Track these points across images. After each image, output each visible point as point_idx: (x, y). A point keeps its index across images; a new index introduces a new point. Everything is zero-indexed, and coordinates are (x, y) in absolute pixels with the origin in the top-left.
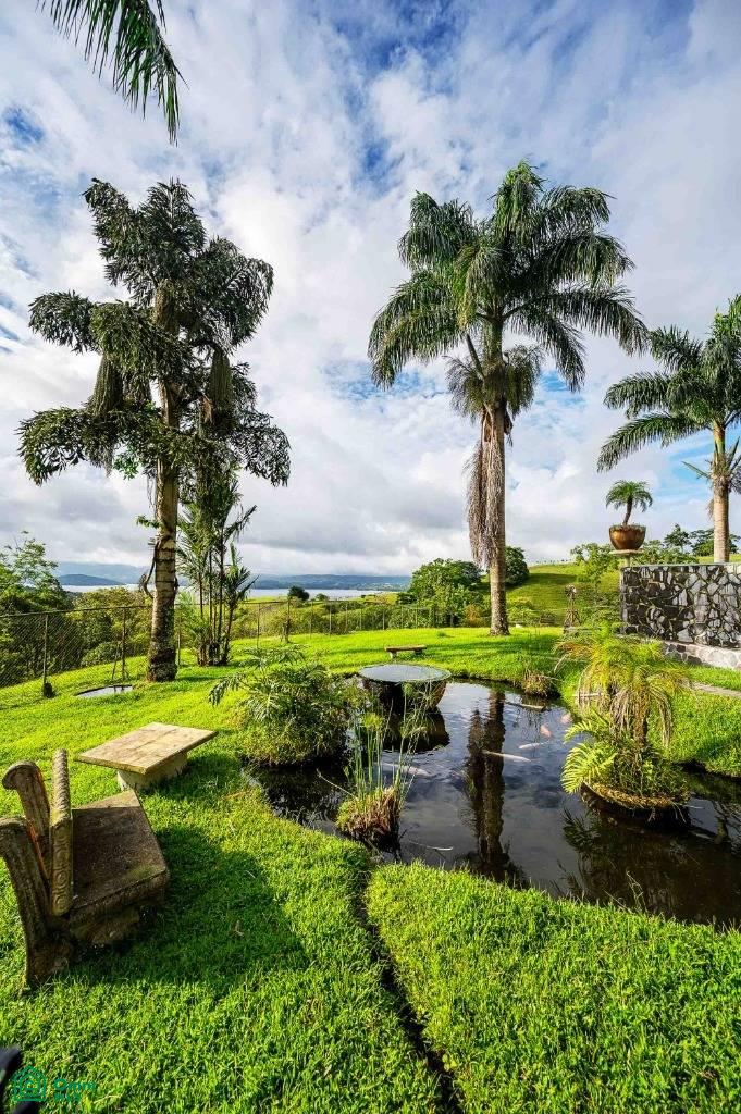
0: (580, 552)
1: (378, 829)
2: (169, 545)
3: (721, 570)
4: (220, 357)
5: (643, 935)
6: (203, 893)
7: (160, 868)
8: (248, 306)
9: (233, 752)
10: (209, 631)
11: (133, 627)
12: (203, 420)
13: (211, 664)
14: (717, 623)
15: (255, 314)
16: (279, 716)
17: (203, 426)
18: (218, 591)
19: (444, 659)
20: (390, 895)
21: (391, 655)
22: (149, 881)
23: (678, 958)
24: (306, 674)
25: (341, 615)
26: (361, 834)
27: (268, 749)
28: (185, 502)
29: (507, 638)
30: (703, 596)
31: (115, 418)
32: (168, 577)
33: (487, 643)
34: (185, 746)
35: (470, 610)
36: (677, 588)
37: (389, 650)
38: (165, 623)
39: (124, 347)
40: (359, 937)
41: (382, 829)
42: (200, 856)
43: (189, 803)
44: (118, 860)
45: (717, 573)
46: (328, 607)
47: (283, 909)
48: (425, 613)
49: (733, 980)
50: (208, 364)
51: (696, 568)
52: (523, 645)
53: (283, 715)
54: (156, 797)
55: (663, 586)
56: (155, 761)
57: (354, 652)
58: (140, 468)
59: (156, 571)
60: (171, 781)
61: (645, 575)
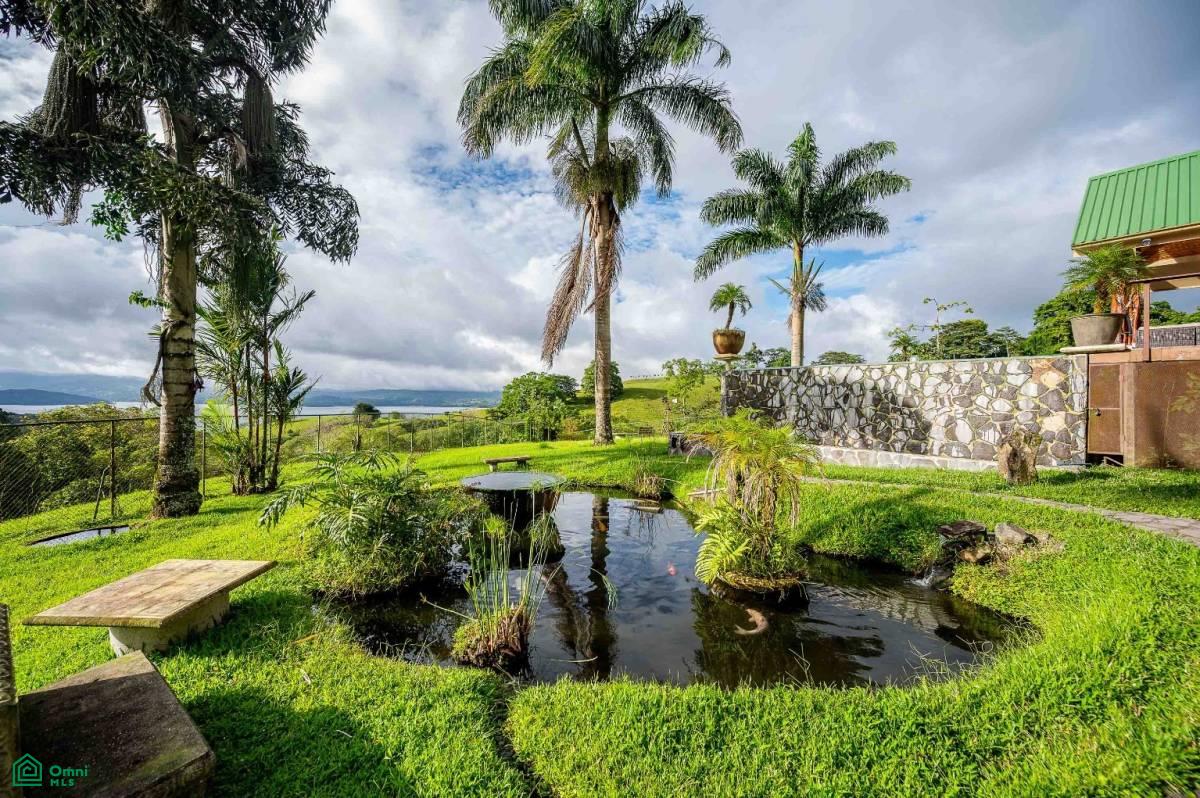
0: (671, 367)
1: (507, 651)
2: (184, 333)
3: (809, 373)
4: (257, 87)
5: (818, 709)
6: (270, 773)
7: (200, 749)
8: (298, 24)
9: (298, 588)
10: (249, 451)
11: (125, 456)
12: (234, 166)
13: (254, 491)
14: (804, 422)
15: (306, 35)
16: (365, 535)
17: (235, 173)
18: (261, 400)
19: (550, 469)
20: (540, 723)
21: (491, 467)
22: (178, 773)
23: (855, 722)
24: (399, 481)
25: (421, 434)
26: (487, 660)
27: (350, 578)
28: (208, 282)
29: (612, 447)
30: (794, 398)
31: (86, 144)
32: (184, 377)
33: (594, 452)
34: (225, 584)
35: (568, 424)
36: (772, 391)
37: (489, 462)
38: (180, 439)
39: (89, 30)
40: (512, 780)
41: (511, 650)
42: (261, 723)
43: (236, 657)
44: (118, 753)
45: (806, 375)
46: (404, 426)
47: (400, 768)
48: (520, 428)
49: (907, 733)
50: (239, 94)
51: (789, 371)
52: (631, 451)
53: (372, 533)
54: (182, 658)
55: (759, 389)
56: (177, 607)
57: (445, 467)
58: (132, 226)
59: (164, 369)
60: (205, 632)
61: (745, 379)
